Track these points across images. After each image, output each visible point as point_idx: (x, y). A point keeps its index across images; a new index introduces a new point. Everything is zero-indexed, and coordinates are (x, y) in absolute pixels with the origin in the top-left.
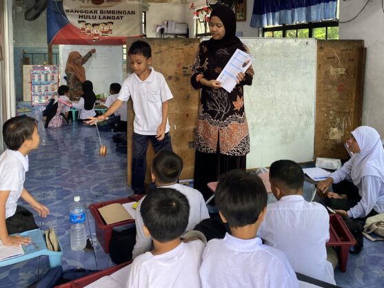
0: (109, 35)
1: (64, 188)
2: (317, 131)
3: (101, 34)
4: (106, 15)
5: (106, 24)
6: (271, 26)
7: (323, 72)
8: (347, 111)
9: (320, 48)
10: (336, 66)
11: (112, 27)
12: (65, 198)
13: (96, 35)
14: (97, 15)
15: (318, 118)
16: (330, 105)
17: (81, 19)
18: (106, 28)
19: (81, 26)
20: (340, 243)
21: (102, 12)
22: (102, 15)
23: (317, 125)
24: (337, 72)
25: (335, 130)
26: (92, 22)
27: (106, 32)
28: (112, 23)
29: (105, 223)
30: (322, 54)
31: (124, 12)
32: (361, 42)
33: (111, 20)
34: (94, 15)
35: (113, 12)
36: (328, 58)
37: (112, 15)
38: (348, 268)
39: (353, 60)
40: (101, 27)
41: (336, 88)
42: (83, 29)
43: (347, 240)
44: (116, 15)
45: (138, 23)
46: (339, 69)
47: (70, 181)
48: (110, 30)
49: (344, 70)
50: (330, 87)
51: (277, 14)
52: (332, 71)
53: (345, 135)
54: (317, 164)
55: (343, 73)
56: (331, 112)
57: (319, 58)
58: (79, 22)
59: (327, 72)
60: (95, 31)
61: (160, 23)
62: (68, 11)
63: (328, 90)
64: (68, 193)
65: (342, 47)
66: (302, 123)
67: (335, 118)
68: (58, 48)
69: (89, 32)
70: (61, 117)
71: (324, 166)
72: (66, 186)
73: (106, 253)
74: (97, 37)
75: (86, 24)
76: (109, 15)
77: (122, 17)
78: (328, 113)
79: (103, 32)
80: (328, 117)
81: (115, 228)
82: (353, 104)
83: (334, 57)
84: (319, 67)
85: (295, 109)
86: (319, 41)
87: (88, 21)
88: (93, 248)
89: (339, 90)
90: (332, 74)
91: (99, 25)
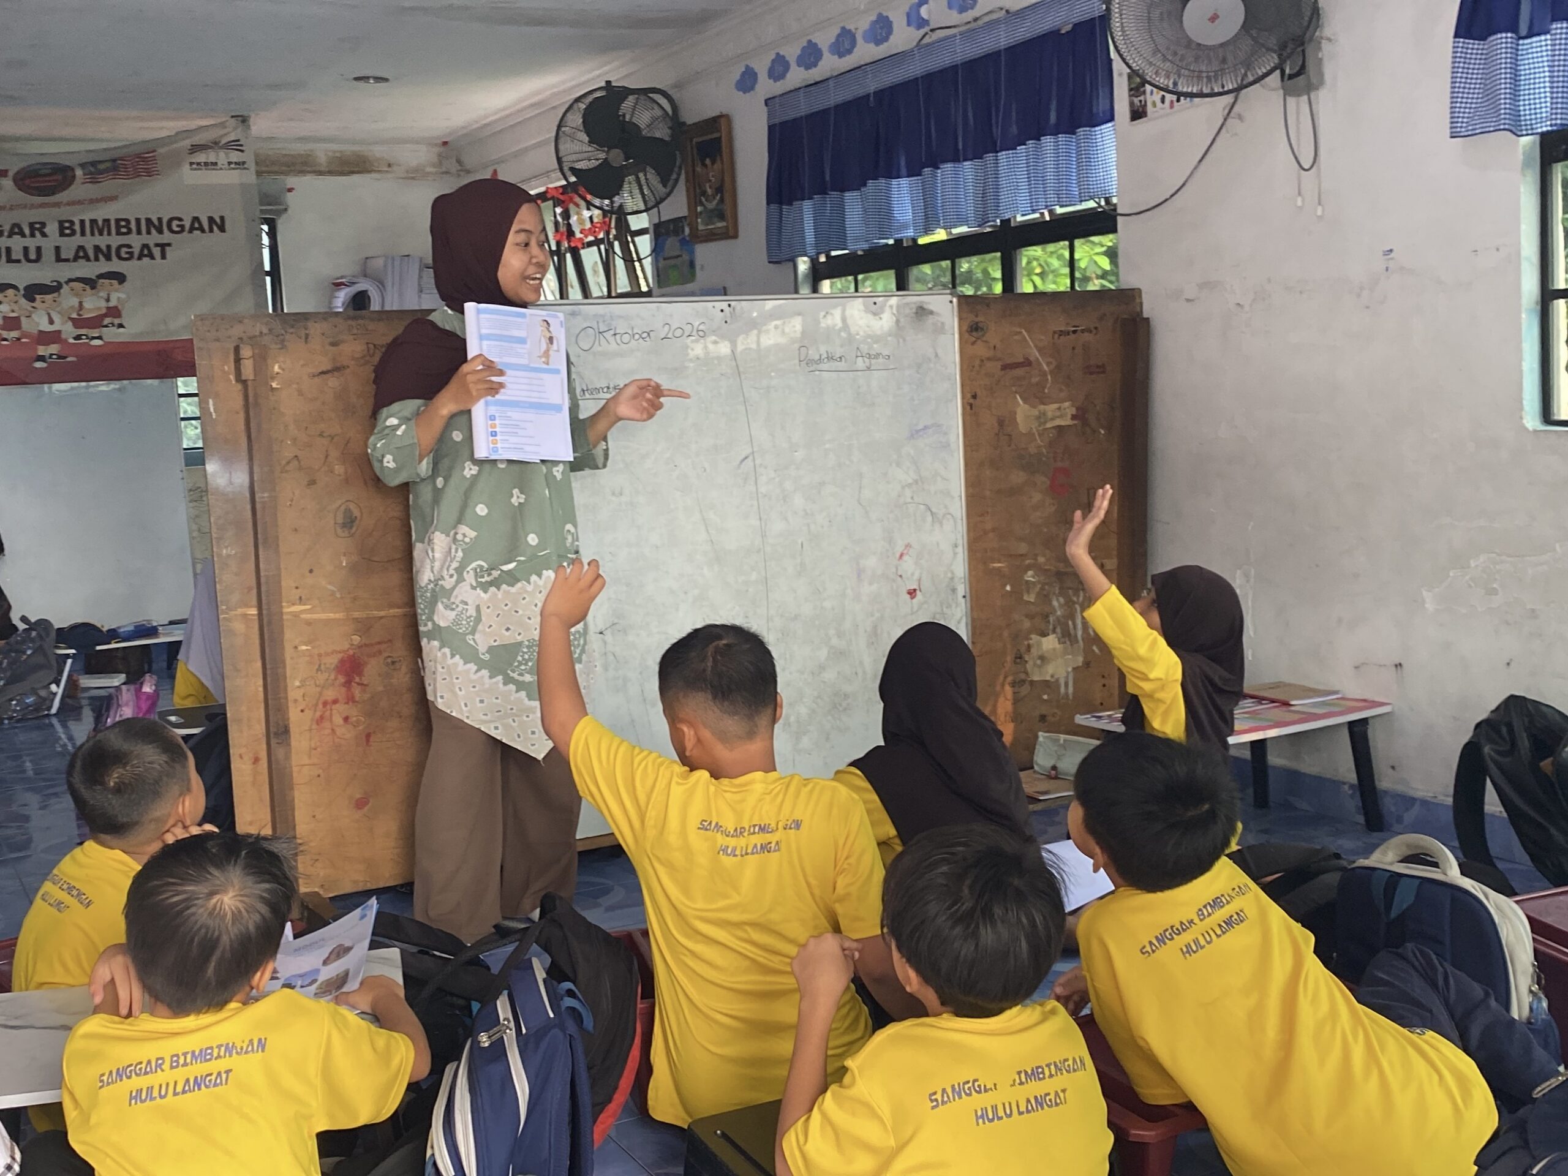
0: (112, 334)
3: (69, 331)
4: (89, 242)
5: (90, 283)
7: (988, 421)
9: (972, 330)
10: (1036, 396)
11: (118, 295)
13: (46, 338)
14: (48, 246)
15: (978, 600)
16: (1023, 548)
18: (93, 304)
21: (66, 228)
22: (69, 246)
23: (978, 630)
24: (1042, 418)
25: (1050, 643)
26: (23, 275)
27: (96, 322)
28: (120, 278)
30: (980, 350)
31: (175, 225)
32: (1130, 296)
34: (31, 243)
35: (122, 226)
36: (1005, 367)
37: (115, 241)
39: (1101, 369)
40: (68, 299)
41: (1042, 480)
44: (136, 241)
46: (1051, 409)
48: (114, 312)
49: (1069, 409)
50: (1018, 477)
52: (1024, 414)
53: (1088, 664)
55: (1067, 422)
56: (1029, 576)
57: (970, 368)
59: (1004, 423)
60: (38, 319)
63: (1014, 492)
65: (1060, 323)
67: (1045, 598)
76: (102, 241)
77: (163, 246)
78: (1016, 578)
79: (78, 323)
80: (1017, 595)
82: (1112, 542)
83: (1027, 363)
84: (971, 402)
86: (968, 304)
89: (1054, 489)
90: (1022, 427)
91: (55, 288)
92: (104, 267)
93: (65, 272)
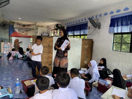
0: (27, 35)
1: (13, 77)
2: (81, 61)
3: (24, 35)
4: (26, 30)
5: (26, 32)
6: (71, 35)
7: (83, 47)
8: (88, 56)
9: (83, 41)
10: (86, 45)
11: (28, 33)
12: (14, 79)
13: (23, 35)
14: (24, 29)
15: (81, 58)
16: (84, 55)
17: (19, 30)
18: (26, 33)
19: (19, 32)
20: (87, 89)
21: (25, 29)
22: (25, 30)
23: (81, 60)
24: (86, 47)
25: (85, 61)
26: (22, 31)
27: (26, 34)
28: (28, 32)
29: (26, 86)
30: (83, 42)
31: (31, 29)
32: (92, 40)
33: (28, 31)
34: (23, 29)
35: (28, 29)
36: (85, 43)
37: (28, 30)
38: (89, 95)
39: (90, 44)
40: (25, 33)
41: (86, 51)
42: (19, 33)
43: (89, 88)
44: (29, 30)
45: (35, 32)
46: (87, 46)
47: (15, 74)
48: (27, 34)
49: (88, 46)
50: (85, 50)
51: (72, 32)
52: (85, 46)
53: (88, 63)
54: (81, 70)
56: (85, 57)
57: (82, 43)
58: (18, 31)
59: (84, 47)
60: (23, 34)
61: (41, 33)
62: (15, 28)
63: (84, 51)
64: (15, 78)
65: (88, 41)
66: (78, 60)
67: (85, 58)
68: (12, 38)
69: (21, 34)
70: (13, 57)
71: (83, 70)
72: (14, 76)
73: (26, 94)
74: (23, 36)
75: (20, 32)
76: (27, 30)
78: (84, 57)
79: (25, 34)
80: (84, 58)
81: (28, 87)
82: (90, 55)
83: (86, 43)
84: (82, 45)
85: (76, 56)
86: (83, 39)
87: (21, 31)
88: (22, 93)
89: (87, 51)
91: (24, 32)
92: (27, 31)
93: (25, 31)
